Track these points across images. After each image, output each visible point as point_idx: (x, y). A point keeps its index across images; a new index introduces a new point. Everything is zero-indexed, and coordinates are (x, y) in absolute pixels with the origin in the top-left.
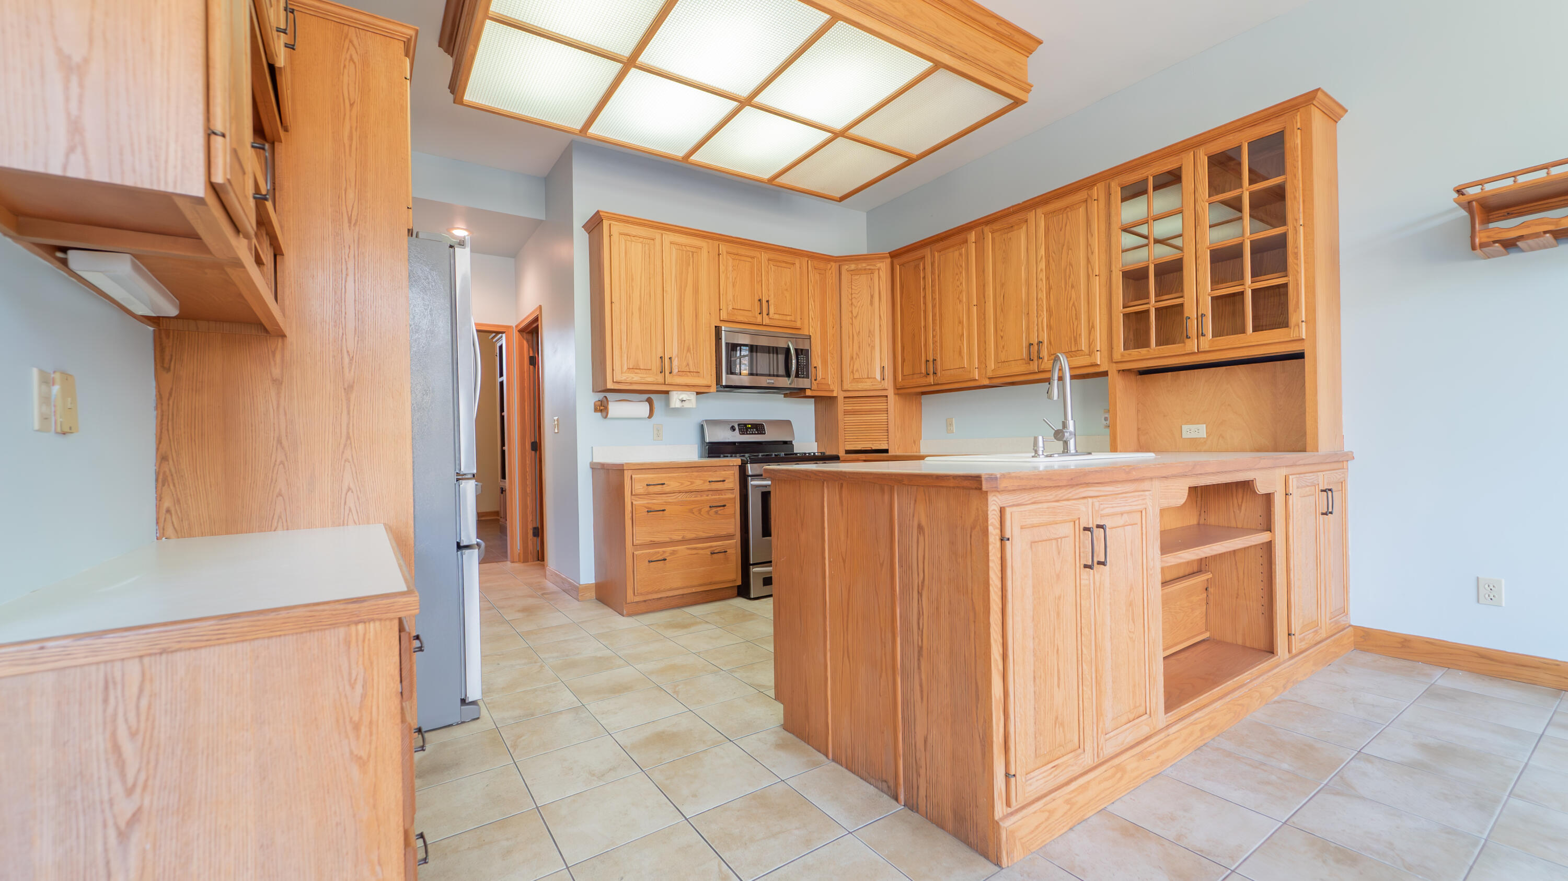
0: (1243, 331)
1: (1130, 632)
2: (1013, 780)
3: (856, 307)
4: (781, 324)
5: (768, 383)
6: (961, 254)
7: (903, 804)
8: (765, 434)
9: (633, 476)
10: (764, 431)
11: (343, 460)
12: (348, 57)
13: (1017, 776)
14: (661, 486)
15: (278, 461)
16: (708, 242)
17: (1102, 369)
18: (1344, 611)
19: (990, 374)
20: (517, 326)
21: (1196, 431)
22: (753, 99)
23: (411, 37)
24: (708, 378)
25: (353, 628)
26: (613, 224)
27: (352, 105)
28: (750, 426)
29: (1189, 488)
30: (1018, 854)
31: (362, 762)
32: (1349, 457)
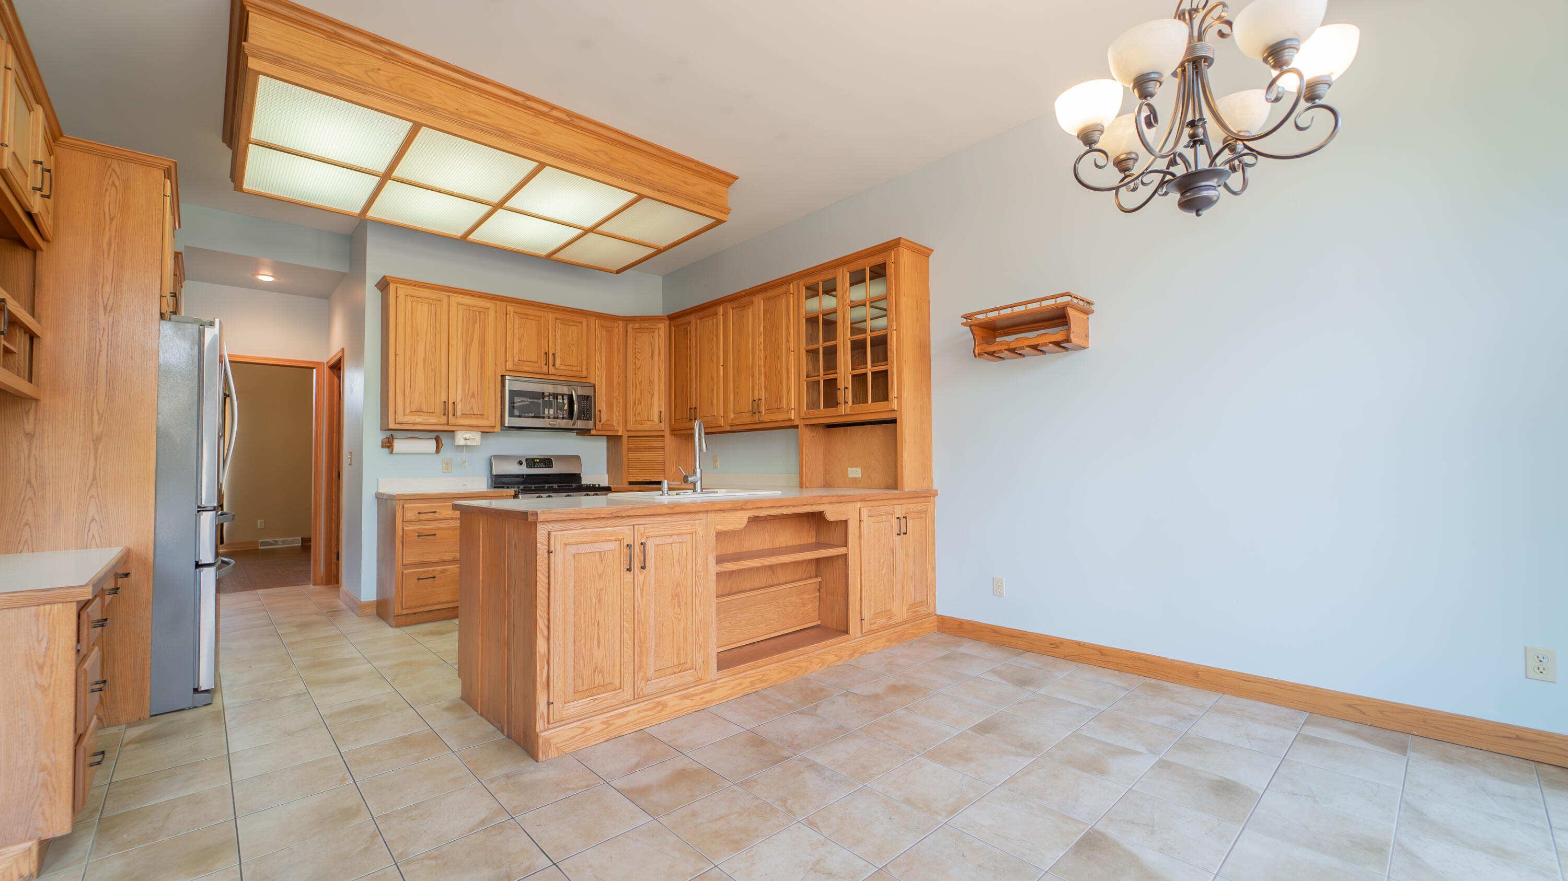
0: (867, 402)
1: (676, 614)
2: (551, 706)
3: (639, 360)
4: (567, 373)
5: (551, 425)
6: (713, 323)
7: (506, 734)
8: (552, 467)
9: (405, 505)
10: (552, 465)
11: (89, 497)
12: (110, 182)
13: (554, 703)
14: (433, 514)
15: (27, 497)
16: (496, 304)
17: (796, 423)
19: (730, 422)
20: (327, 363)
21: (855, 472)
22: (504, 203)
23: (170, 167)
24: (491, 420)
25: (42, 607)
26: (399, 287)
27: (112, 219)
28: (538, 460)
29: (755, 518)
30: (553, 753)
31: (43, 689)
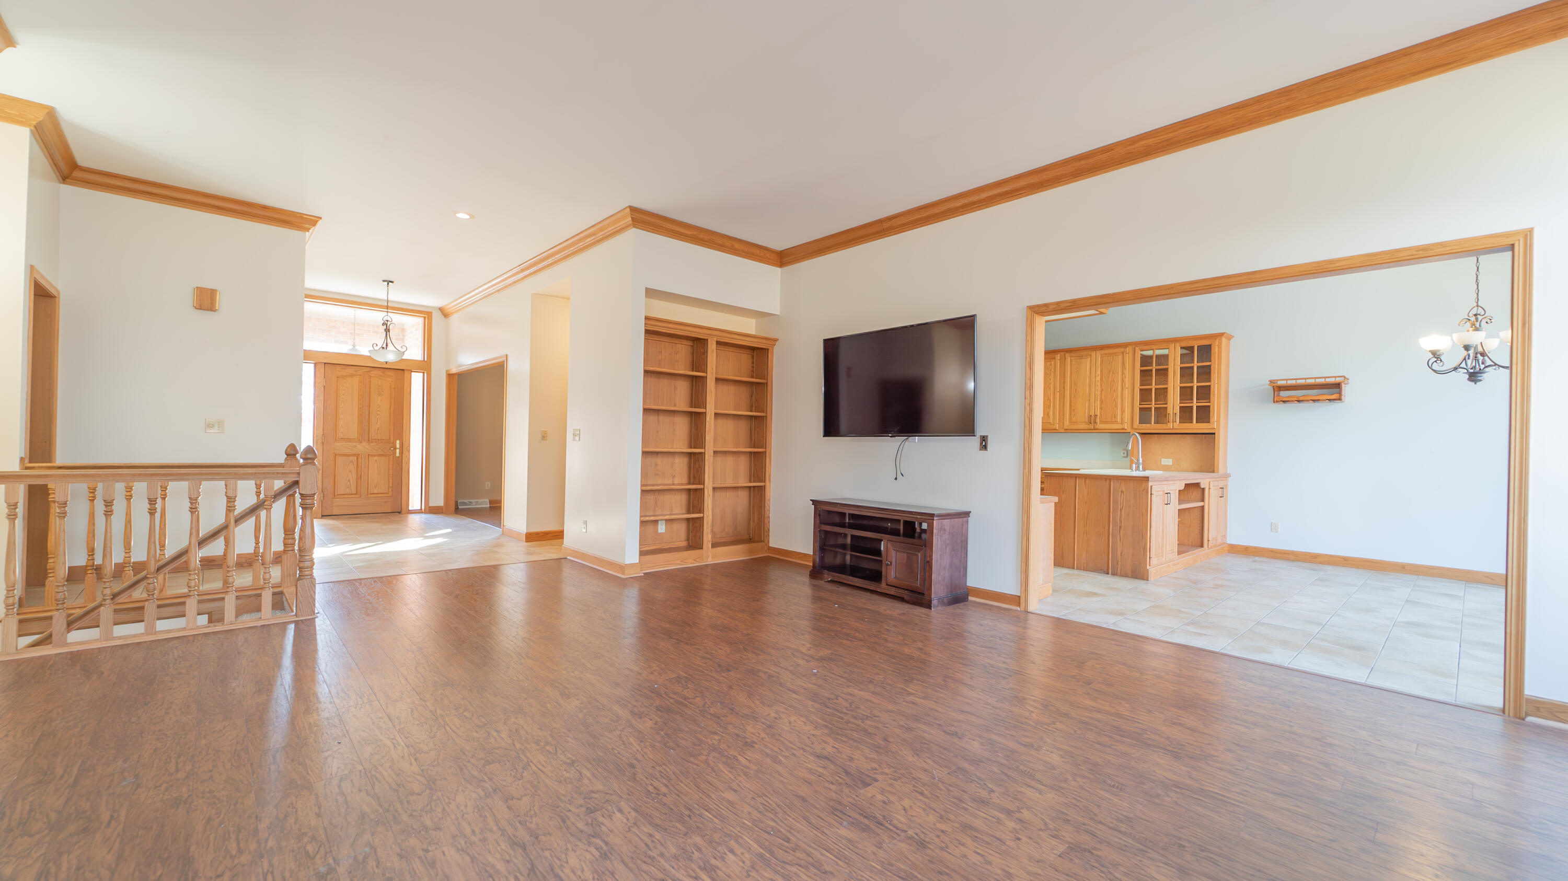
0: (1192, 422)
1: (1172, 527)
6: (1051, 364)
17: (1129, 431)
18: (1225, 536)
21: (1168, 462)
29: (1185, 484)
32: (1229, 476)
